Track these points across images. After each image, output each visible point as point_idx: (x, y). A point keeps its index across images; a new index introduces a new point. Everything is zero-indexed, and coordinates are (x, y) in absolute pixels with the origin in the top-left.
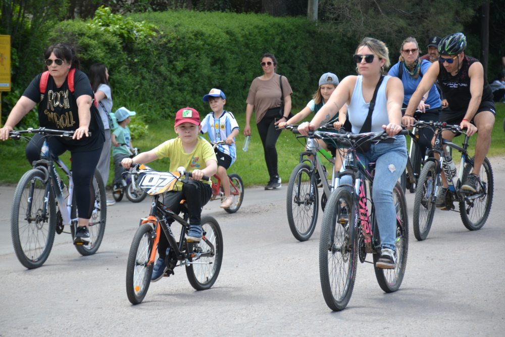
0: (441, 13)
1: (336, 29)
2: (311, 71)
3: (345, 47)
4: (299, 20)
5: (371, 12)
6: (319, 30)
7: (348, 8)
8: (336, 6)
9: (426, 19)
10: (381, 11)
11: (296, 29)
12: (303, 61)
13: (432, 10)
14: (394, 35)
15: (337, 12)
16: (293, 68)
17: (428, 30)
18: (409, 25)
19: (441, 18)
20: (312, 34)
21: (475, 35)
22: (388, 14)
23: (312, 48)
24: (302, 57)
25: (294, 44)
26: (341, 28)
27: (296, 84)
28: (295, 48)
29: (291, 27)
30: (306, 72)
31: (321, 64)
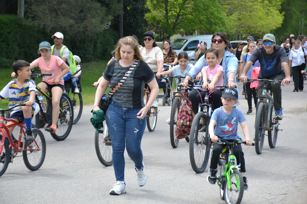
0: (94, 18)
1: (34, 23)
2: (19, 47)
3: (41, 34)
4: (12, 17)
5: (54, 14)
6: (24, 23)
7: (41, 11)
8: (33, 10)
9: (85, 20)
10: (60, 14)
11: (10, 22)
12: (14, 41)
13: (89, 15)
14: (67, 29)
15: (34, 13)
16: (8, 45)
17: (87, 27)
18: (77, 23)
19: (94, 20)
20: (20, 25)
21: (116, 31)
22: (64, 16)
23: (20, 34)
24: (13, 39)
25: (9, 31)
26: (36, 23)
27: (10, 54)
28: (10, 33)
29: (6, 21)
30: (16, 47)
31: (26, 43)
